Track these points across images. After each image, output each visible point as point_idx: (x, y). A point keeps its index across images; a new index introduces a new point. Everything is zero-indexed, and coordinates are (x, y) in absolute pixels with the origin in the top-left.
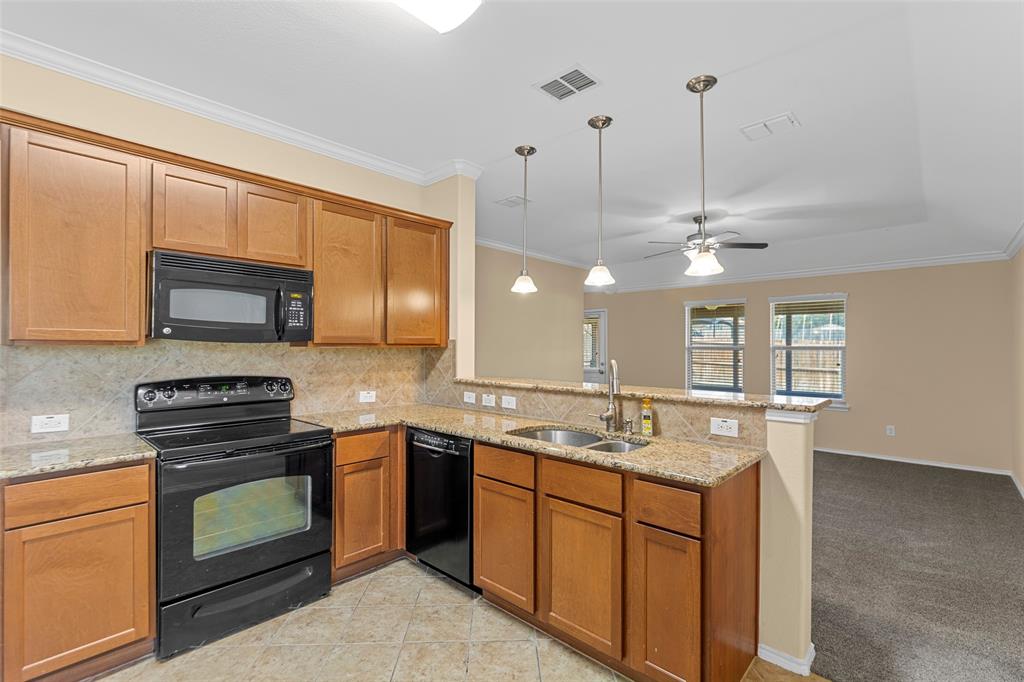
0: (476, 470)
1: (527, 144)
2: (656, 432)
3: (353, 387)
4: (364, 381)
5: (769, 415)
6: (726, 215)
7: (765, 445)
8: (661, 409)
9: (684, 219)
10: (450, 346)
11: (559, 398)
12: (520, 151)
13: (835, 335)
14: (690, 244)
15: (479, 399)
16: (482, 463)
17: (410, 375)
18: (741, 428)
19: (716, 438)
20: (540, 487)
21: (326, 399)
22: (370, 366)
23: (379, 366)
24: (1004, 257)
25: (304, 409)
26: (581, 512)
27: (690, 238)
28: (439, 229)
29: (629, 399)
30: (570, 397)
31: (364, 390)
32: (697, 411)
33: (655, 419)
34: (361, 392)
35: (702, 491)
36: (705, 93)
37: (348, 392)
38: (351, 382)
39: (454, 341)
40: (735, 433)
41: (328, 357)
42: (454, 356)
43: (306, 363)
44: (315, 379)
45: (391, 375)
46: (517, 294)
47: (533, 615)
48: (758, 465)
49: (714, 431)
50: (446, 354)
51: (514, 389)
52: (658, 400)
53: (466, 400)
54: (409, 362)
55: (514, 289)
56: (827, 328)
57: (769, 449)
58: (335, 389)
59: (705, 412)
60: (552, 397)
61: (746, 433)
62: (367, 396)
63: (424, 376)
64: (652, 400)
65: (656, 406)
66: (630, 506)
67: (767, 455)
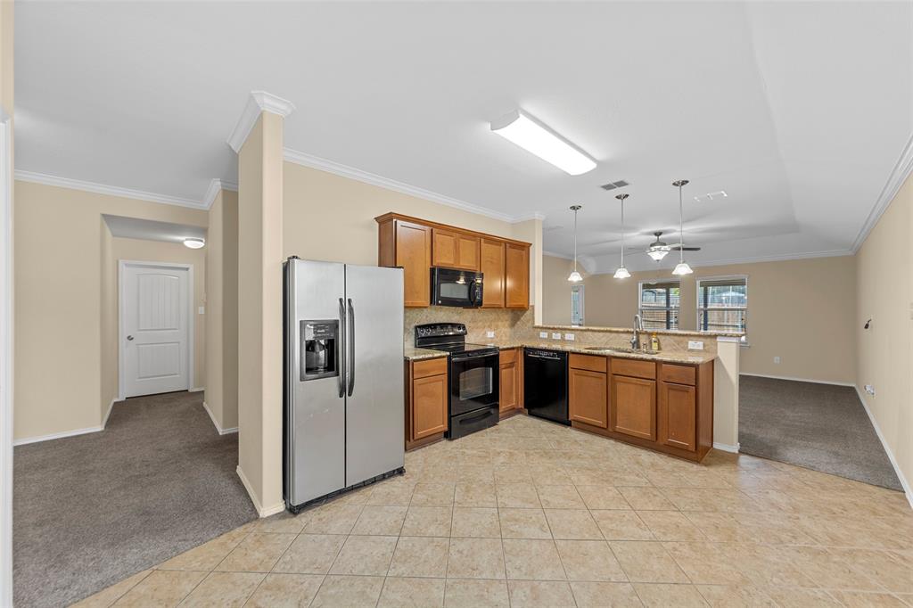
0: (570, 365)
1: (576, 204)
2: (659, 349)
4: (489, 327)
5: (718, 339)
6: (675, 231)
7: (717, 353)
8: (662, 338)
9: (649, 234)
10: (530, 308)
11: (601, 334)
12: (573, 208)
13: (740, 300)
14: (653, 248)
15: (550, 336)
16: (573, 363)
17: (507, 324)
18: (704, 345)
19: (692, 350)
20: (609, 371)
22: (492, 319)
23: (495, 319)
24: (850, 253)
26: (634, 380)
27: (652, 245)
28: (524, 247)
29: (643, 334)
30: (608, 334)
31: (489, 331)
32: (682, 338)
33: (658, 342)
35: (695, 366)
36: (683, 187)
37: (484, 331)
38: (485, 327)
39: (533, 306)
40: (701, 348)
42: (533, 314)
44: (473, 325)
45: (500, 323)
46: (570, 282)
47: (606, 430)
48: (713, 361)
49: (690, 347)
50: (528, 312)
51: (573, 330)
52: (660, 334)
53: (541, 336)
54: (506, 317)
55: (569, 279)
56: (728, 295)
57: (719, 354)
58: (479, 330)
59: (686, 339)
60: (596, 334)
61: (706, 348)
62: (490, 334)
63: (513, 325)
64: (657, 334)
65: (659, 337)
66: (660, 376)
67: (718, 358)
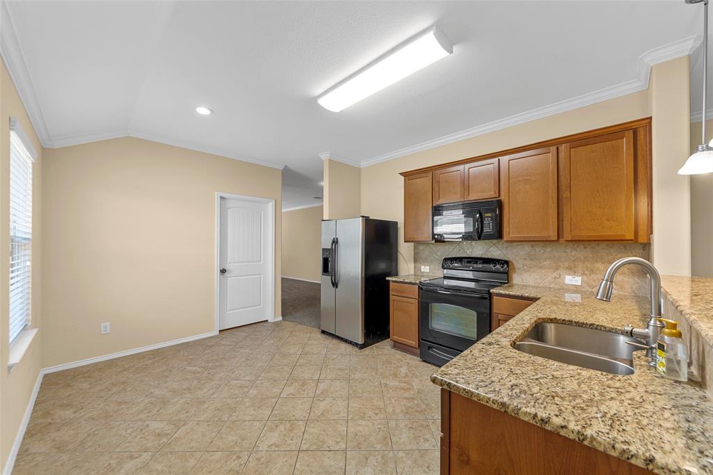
3: (559, 271)
4: (569, 268)
21: (536, 277)
22: (575, 258)
23: (585, 258)
25: (521, 281)
31: (570, 275)
34: (567, 276)
37: (555, 274)
38: (557, 268)
41: (537, 250)
43: (521, 253)
44: (528, 263)
58: (543, 271)
62: (573, 280)
